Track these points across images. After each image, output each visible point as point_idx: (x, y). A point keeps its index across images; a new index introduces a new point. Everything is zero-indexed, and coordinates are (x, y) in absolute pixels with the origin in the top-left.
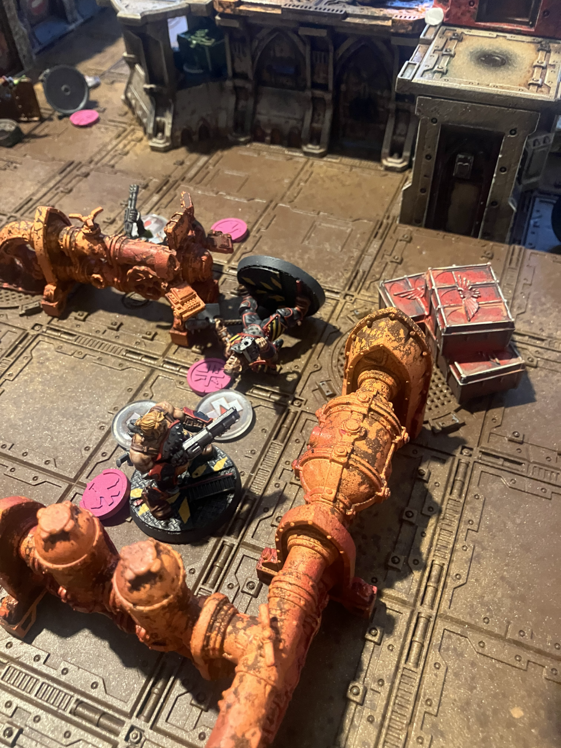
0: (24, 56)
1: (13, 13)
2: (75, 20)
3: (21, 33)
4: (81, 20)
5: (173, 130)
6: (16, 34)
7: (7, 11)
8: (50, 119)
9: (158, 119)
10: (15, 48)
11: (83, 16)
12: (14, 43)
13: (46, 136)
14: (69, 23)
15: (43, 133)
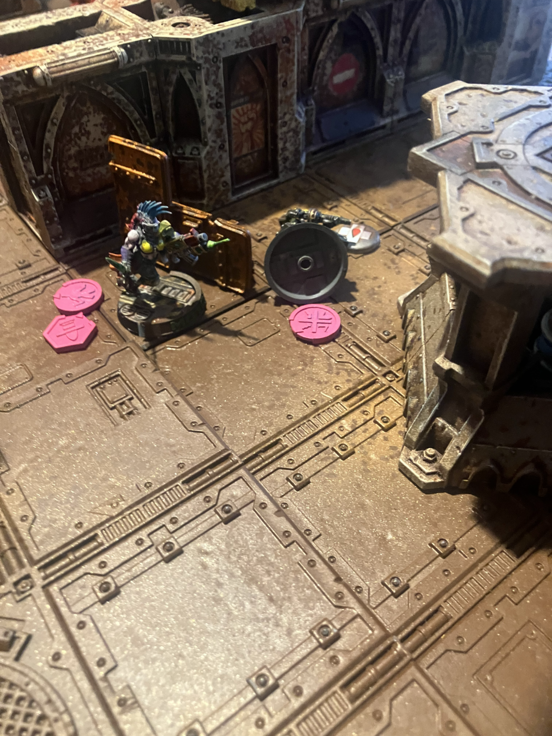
0: (286, 159)
1: (289, 93)
2: (394, 112)
3: (293, 125)
4: (403, 114)
5: (460, 463)
6: (285, 124)
7: (280, 88)
8: (261, 297)
9: (440, 421)
10: (275, 144)
11: (408, 109)
12: (275, 137)
13: (237, 334)
14: (382, 114)
15: (232, 327)
